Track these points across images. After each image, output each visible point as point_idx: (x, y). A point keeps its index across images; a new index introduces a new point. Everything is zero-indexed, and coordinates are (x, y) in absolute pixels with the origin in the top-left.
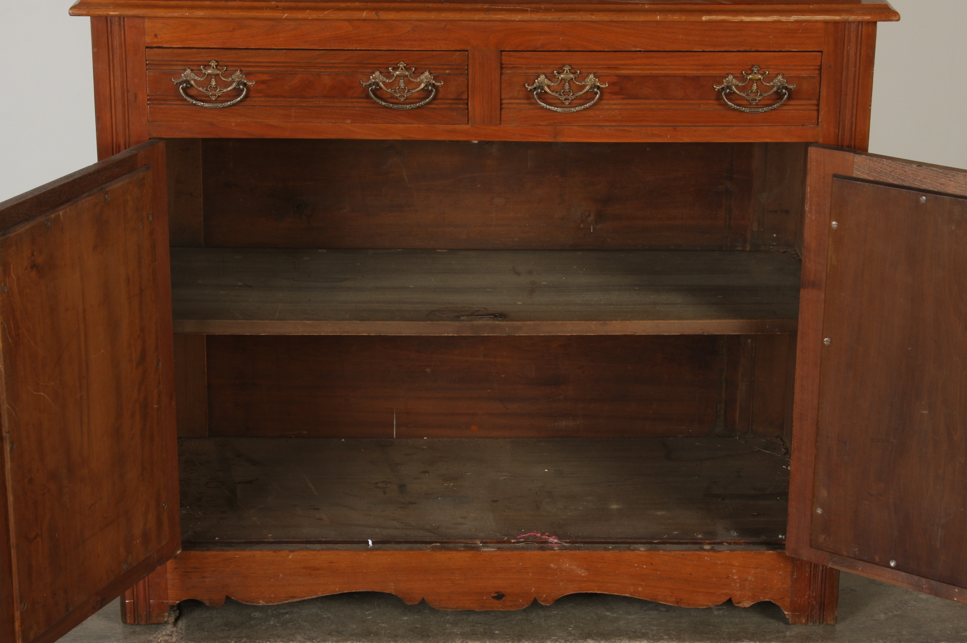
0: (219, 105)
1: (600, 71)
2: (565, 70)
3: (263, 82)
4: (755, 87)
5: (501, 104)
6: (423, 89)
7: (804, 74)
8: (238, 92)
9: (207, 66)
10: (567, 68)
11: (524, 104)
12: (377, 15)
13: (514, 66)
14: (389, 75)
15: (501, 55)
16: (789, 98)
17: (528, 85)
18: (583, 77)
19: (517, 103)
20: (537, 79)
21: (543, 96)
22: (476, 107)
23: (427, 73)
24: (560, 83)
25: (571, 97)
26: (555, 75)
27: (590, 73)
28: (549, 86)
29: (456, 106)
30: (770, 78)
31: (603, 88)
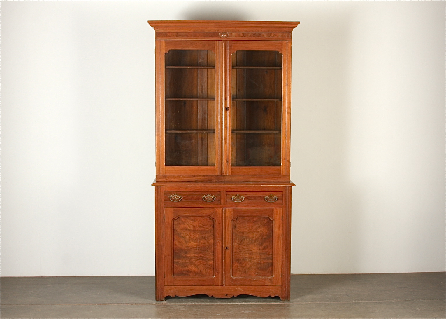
0: (177, 201)
1: (244, 195)
3: (184, 197)
4: (271, 198)
6: (213, 198)
7: (280, 195)
8: (180, 199)
9: (175, 194)
10: (238, 195)
13: (229, 194)
14: (207, 196)
15: (226, 192)
16: (277, 200)
17: (231, 198)
18: (241, 196)
20: (233, 197)
21: (234, 199)
22: (222, 201)
23: (213, 196)
24: (237, 197)
25: (239, 199)
29: (218, 201)
30: (274, 196)
31: (244, 198)
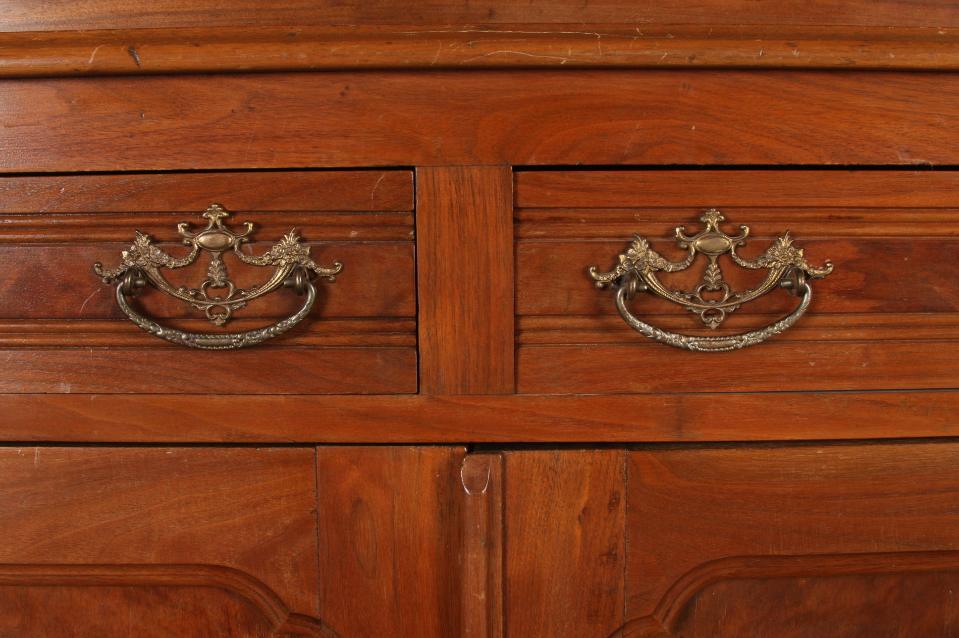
1: (805, 229)
2: (706, 224)
5: (518, 332)
6: (279, 286)
11: (584, 329)
12: (132, 55)
13: (555, 214)
15: (515, 181)
17: (598, 271)
18: (761, 245)
19: (564, 329)
20: (625, 252)
21: (644, 303)
23: (290, 239)
24: (692, 263)
25: (724, 305)
26: (679, 240)
27: (780, 235)
28: (659, 273)
29: (382, 339)
31: (817, 278)
